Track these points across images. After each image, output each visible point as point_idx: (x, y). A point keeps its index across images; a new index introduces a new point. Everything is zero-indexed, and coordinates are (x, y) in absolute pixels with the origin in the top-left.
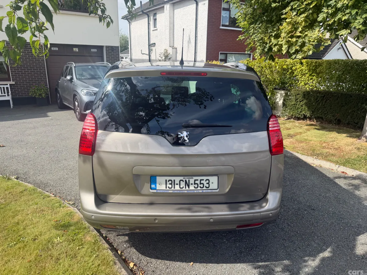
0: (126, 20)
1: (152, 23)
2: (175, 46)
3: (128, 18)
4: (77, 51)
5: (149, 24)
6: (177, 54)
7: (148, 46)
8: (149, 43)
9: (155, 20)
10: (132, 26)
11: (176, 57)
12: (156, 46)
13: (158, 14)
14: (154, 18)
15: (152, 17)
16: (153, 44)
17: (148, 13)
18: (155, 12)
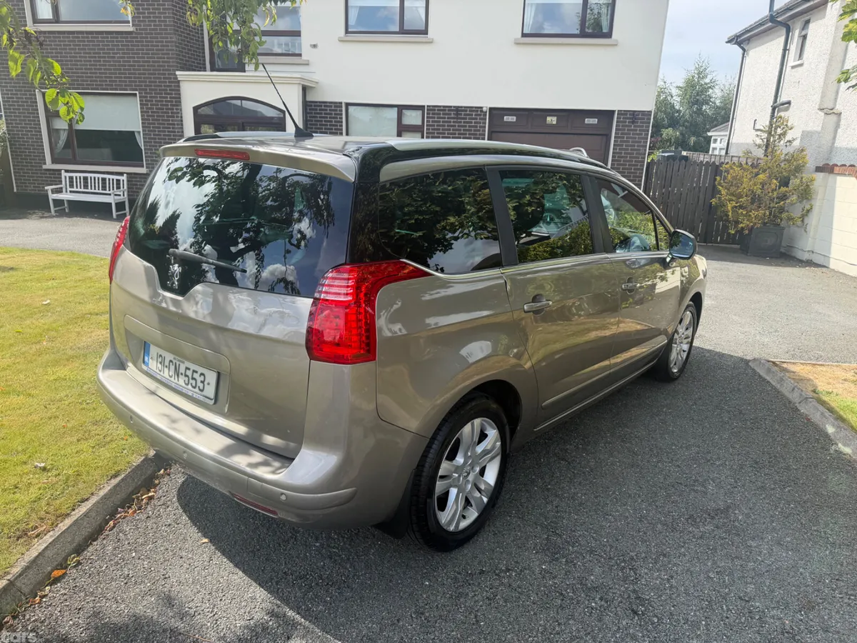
0: (736, 46)
1: (793, 47)
2: (837, 107)
3: (742, 38)
4: (555, 123)
5: (785, 50)
6: (839, 130)
7: (771, 108)
8: (775, 101)
9: (805, 37)
10: (748, 60)
11: (834, 138)
12: (791, 109)
13: (814, 21)
14: (803, 33)
15: (797, 33)
16: (783, 104)
17: (789, 23)
18: (807, 18)
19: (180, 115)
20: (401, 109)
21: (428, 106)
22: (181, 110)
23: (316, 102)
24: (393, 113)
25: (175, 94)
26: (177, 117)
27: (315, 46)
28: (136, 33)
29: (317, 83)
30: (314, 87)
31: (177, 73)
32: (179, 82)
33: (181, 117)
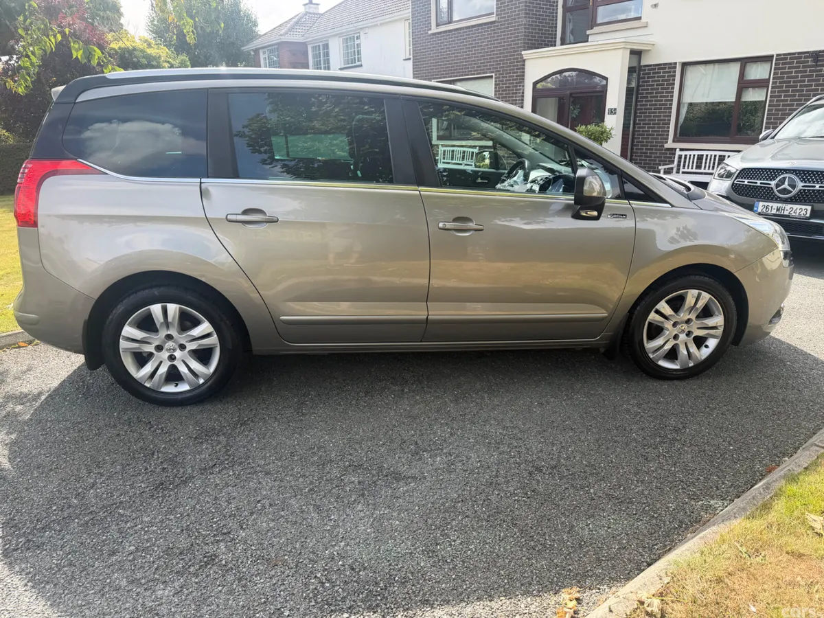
19: (521, 91)
20: (745, 62)
21: (777, 55)
22: (523, 86)
23: (651, 66)
24: (736, 68)
25: (520, 72)
26: (519, 93)
27: (655, 6)
28: (498, 22)
29: (654, 45)
30: (649, 50)
31: (523, 53)
32: (524, 61)
33: (523, 93)
